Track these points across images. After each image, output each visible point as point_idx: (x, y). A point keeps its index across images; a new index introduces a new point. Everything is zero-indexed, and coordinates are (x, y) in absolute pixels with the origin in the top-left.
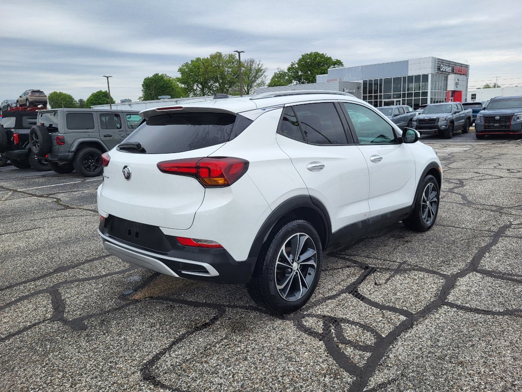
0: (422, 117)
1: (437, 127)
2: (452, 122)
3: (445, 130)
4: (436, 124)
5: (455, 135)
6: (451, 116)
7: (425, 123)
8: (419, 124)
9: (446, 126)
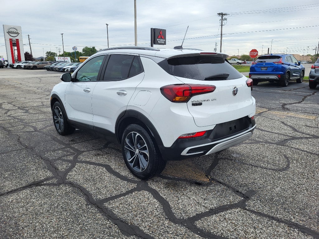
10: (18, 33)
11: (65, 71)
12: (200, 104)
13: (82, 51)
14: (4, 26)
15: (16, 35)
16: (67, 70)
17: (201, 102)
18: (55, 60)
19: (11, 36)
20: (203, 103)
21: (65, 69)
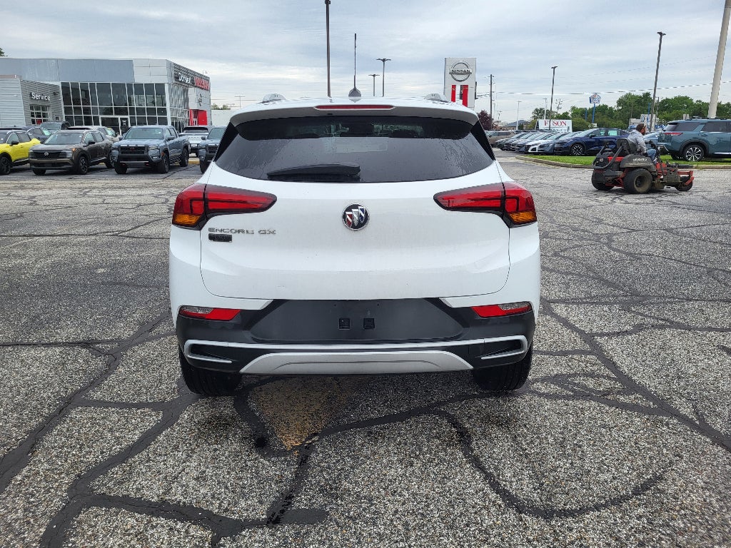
0: (124, 143)
1: (147, 158)
2: (166, 151)
3: (158, 163)
4: (145, 154)
5: (172, 168)
6: (164, 144)
7: (131, 153)
8: (122, 153)
9: (159, 157)
10: (469, 73)
11: (529, 151)
12: (227, 239)
13: (616, 104)
14: (447, 60)
15: (465, 77)
16: (534, 149)
17: (230, 234)
18: (538, 128)
19: (455, 79)
20: (235, 237)
21: (529, 146)
